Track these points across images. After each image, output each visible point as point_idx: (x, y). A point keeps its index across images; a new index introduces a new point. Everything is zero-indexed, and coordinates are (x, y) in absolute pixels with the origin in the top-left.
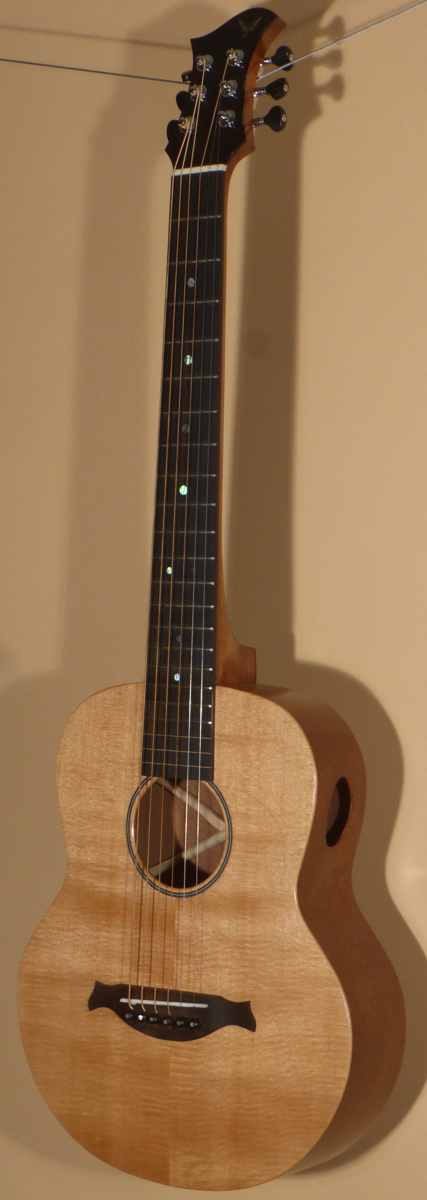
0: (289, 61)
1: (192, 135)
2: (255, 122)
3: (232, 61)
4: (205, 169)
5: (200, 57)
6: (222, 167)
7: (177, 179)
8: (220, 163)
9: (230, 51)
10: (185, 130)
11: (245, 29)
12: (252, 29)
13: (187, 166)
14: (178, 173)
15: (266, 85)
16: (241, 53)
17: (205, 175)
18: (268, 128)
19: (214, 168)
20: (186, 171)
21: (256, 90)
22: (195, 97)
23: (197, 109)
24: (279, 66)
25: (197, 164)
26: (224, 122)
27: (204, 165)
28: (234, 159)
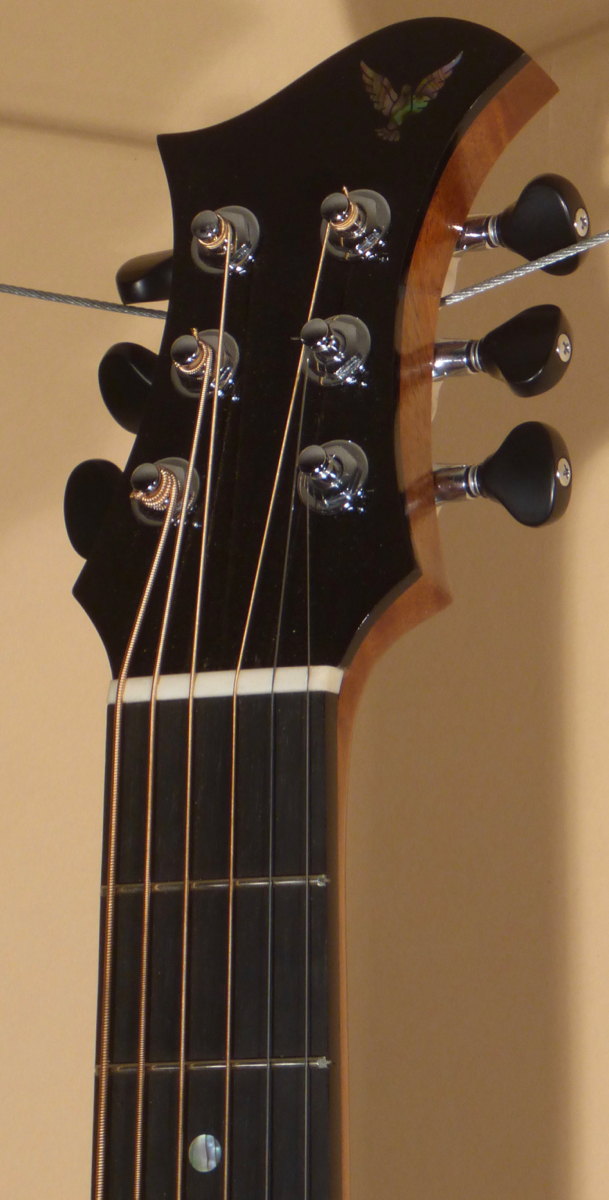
0: (572, 239)
1: (192, 536)
2: (443, 485)
3: (347, 241)
4: (255, 682)
5: (206, 216)
6: (324, 678)
7: (134, 714)
8: (319, 660)
9: (333, 199)
10: (161, 515)
11: (392, 105)
12: (420, 104)
13: (176, 664)
14: (137, 690)
15: (480, 335)
16: (377, 204)
17: (253, 705)
18: (494, 512)
19: (291, 680)
20: (173, 688)
21: (439, 350)
22: (194, 382)
23: (205, 426)
24: (533, 257)
25: (218, 659)
26: (321, 489)
27: (249, 664)
28: (368, 643)
